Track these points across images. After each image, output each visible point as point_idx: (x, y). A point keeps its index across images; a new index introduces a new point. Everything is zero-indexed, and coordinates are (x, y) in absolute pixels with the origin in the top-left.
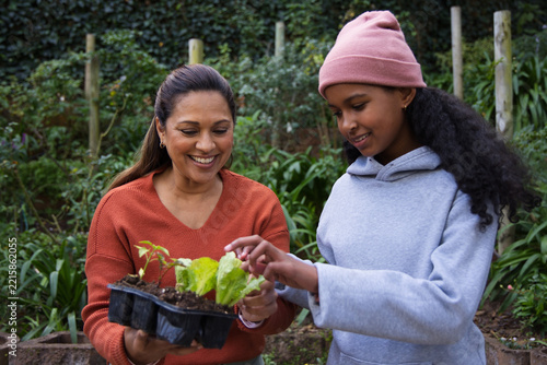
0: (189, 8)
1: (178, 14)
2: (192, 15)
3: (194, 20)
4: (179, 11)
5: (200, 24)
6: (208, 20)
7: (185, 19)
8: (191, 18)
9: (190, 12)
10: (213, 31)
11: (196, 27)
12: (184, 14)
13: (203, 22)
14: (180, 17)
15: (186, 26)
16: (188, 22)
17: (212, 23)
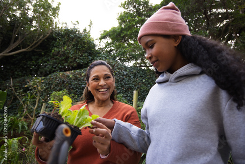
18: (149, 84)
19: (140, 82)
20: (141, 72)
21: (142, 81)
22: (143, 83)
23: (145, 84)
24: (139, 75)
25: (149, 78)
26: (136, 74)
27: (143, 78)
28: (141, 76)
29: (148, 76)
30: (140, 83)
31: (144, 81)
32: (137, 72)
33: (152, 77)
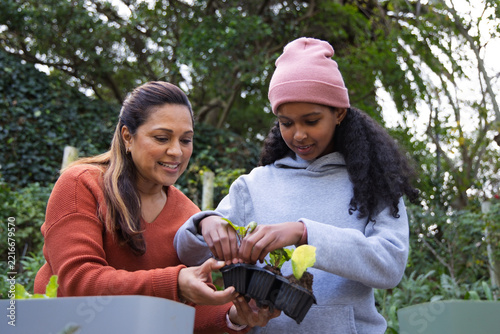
0: (21, 144)
1: (8, 148)
2: (24, 151)
3: (24, 157)
4: (10, 145)
5: (30, 161)
6: (39, 159)
7: (15, 153)
8: (21, 154)
9: (21, 148)
10: (42, 170)
11: (26, 163)
12: (14, 149)
13: (33, 160)
14: (10, 151)
15: (14, 160)
16: (17, 157)
17: (42, 162)
18: (53, 128)
19: (21, 115)
20: (32, 82)
21: (29, 111)
22: (33, 120)
23: (40, 127)
24: (24, 90)
25: (56, 110)
26: (12, 82)
27: (36, 105)
28: (28, 96)
29: (53, 102)
30: (22, 119)
31: (38, 114)
32: (19, 77)
33: (69, 110)
